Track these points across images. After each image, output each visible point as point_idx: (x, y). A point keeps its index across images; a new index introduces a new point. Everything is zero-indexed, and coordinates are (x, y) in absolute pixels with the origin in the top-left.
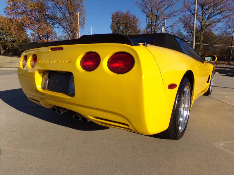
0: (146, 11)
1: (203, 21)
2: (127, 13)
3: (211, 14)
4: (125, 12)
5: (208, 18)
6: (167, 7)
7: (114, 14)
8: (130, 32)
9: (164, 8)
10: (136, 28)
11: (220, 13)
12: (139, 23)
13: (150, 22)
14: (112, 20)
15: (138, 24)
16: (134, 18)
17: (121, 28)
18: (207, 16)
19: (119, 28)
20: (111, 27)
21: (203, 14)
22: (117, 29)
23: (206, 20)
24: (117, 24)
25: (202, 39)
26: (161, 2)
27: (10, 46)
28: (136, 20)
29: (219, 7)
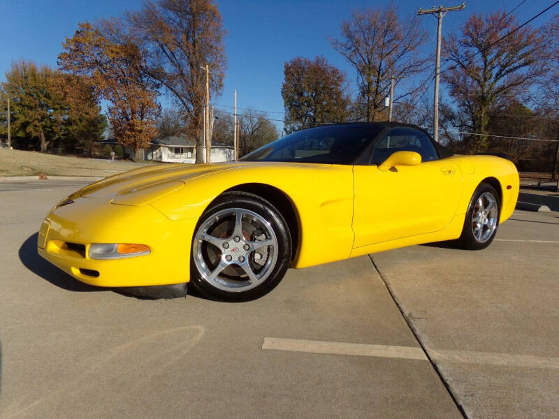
0: (357, 59)
1: (487, 83)
2: (318, 61)
3: (504, 67)
4: (313, 59)
5: (498, 76)
6: (400, 52)
7: (290, 64)
8: (324, 103)
9: (394, 55)
10: (339, 94)
11: (525, 64)
12: (346, 83)
13: (366, 83)
14: (284, 76)
15: (344, 85)
16: (335, 71)
17: (306, 94)
18: (495, 71)
19: (301, 94)
20: (282, 93)
21: (486, 66)
22: (296, 97)
23: (492, 80)
24: (295, 86)
25: (485, 122)
26: (389, 42)
27: (62, 132)
28: (339, 78)
29: (521, 52)
